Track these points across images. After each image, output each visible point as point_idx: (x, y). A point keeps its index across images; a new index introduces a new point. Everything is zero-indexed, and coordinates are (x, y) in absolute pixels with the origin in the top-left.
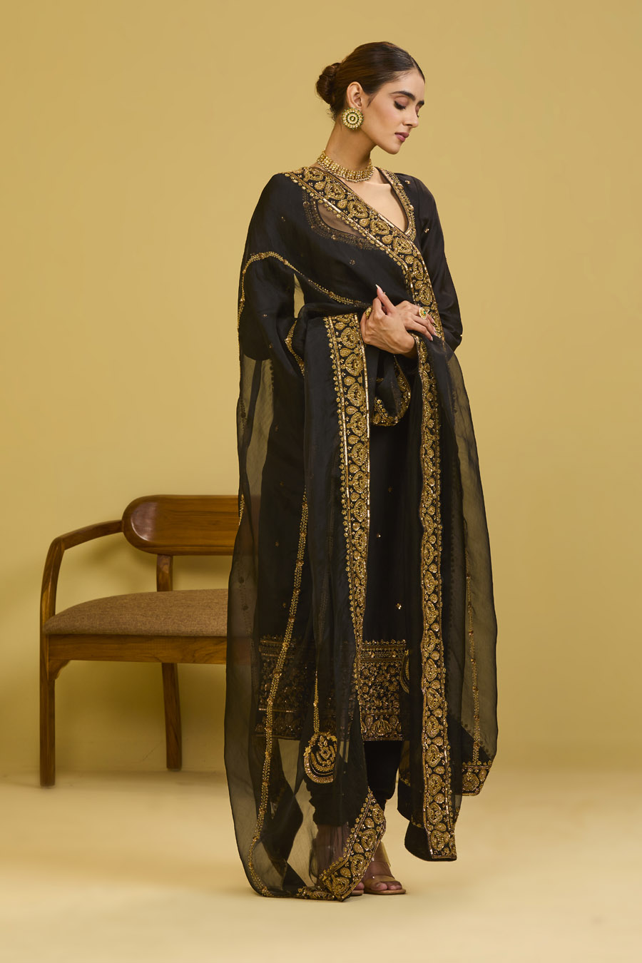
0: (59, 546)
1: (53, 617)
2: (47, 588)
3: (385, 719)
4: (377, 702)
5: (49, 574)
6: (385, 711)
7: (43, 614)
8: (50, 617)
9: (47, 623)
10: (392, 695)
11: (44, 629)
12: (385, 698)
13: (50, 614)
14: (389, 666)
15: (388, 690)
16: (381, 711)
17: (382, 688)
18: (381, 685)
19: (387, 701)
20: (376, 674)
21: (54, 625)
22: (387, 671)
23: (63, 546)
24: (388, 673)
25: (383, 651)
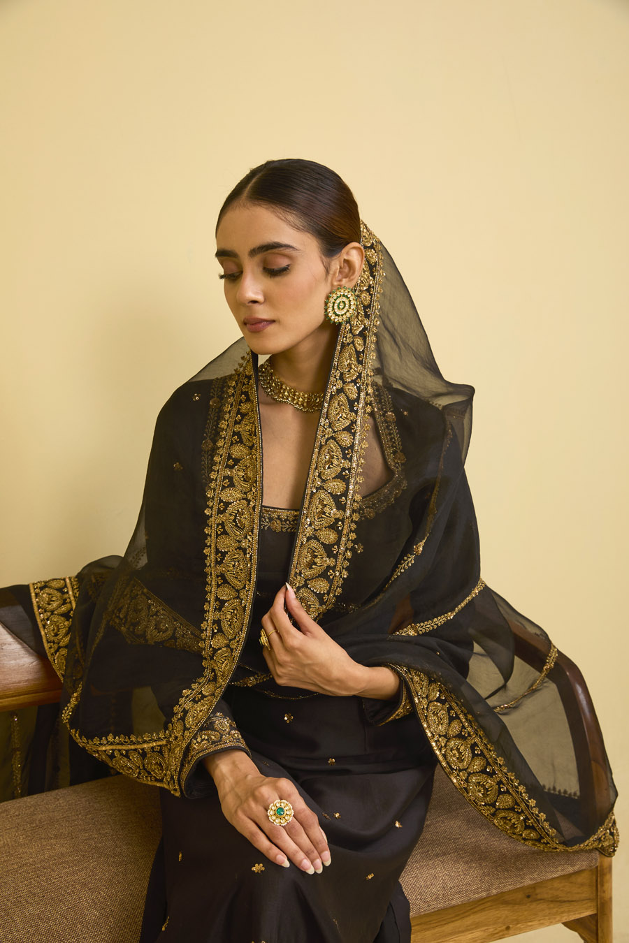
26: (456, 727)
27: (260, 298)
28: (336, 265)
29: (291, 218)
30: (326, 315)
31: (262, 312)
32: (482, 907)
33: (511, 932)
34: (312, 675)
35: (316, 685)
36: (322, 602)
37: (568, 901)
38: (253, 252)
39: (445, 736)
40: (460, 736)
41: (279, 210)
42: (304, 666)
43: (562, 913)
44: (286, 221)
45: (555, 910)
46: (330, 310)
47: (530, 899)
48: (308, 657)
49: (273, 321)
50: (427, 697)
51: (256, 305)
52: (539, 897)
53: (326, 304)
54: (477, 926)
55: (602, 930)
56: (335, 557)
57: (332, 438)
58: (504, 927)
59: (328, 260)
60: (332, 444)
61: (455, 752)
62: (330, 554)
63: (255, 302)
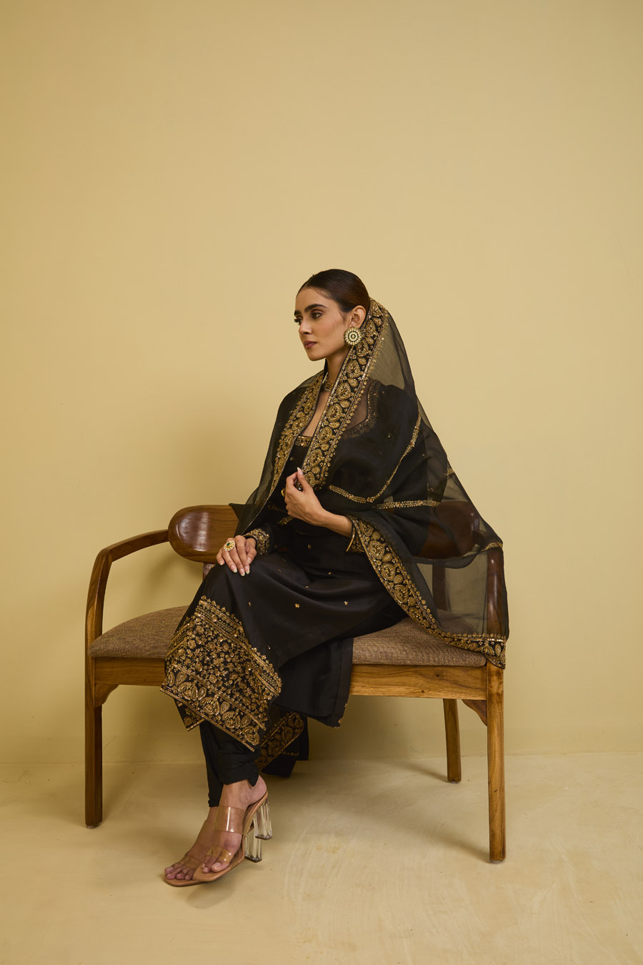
0: (107, 558)
1: (100, 638)
2: (93, 604)
3: (197, 685)
4: (198, 665)
5: (95, 590)
6: (201, 679)
7: (89, 633)
8: (96, 638)
9: (93, 644)
10: (213, 668)
11: (89, 652)
12: (206, 667)
13: (96, 632)
14: (226, 641)
15: (212, 662)
16: (198, 676)
17: (209, 655)
18: (209, 653)
19: (207, 670)
20: (209, 639)
21: (100, 646)
22: (221, 644)
23: (110, 558)
24: (221, 646)
25: (229, 624)
26: (388, 557)
27: (309, 331)
28: (350, 316)
29: (323, 292)
30: (345, 341)
31: (311, 338)
32: (406, 673)
33: (425, 695)
34: (298, 510)
35: (301, 516)
36: (316, 479)
37: (466, 687)
38: (306, 310)
39: (381, 560)
40: (390, 562)
41: (319, 290)
42: (295, 505)
43: (461, 693)
44: (322, 295)
45: (456, 690)
46: (347, 338)
47: (439, 678)
48: (295, 500)
49: (315, 343)
50: (370, 537)
51: (308, 335)
52: (445, 678)
53: (344, 335)
54: (403, 684)
55: (490, 713)
56: (325, 456)
57: (337, 403)
58: (421, 690)
59: (345, 313)
60: (337, 407)
61: (387, 571)
62: (324, 455)
63: (307, 333)
